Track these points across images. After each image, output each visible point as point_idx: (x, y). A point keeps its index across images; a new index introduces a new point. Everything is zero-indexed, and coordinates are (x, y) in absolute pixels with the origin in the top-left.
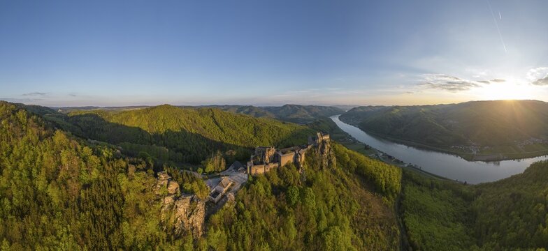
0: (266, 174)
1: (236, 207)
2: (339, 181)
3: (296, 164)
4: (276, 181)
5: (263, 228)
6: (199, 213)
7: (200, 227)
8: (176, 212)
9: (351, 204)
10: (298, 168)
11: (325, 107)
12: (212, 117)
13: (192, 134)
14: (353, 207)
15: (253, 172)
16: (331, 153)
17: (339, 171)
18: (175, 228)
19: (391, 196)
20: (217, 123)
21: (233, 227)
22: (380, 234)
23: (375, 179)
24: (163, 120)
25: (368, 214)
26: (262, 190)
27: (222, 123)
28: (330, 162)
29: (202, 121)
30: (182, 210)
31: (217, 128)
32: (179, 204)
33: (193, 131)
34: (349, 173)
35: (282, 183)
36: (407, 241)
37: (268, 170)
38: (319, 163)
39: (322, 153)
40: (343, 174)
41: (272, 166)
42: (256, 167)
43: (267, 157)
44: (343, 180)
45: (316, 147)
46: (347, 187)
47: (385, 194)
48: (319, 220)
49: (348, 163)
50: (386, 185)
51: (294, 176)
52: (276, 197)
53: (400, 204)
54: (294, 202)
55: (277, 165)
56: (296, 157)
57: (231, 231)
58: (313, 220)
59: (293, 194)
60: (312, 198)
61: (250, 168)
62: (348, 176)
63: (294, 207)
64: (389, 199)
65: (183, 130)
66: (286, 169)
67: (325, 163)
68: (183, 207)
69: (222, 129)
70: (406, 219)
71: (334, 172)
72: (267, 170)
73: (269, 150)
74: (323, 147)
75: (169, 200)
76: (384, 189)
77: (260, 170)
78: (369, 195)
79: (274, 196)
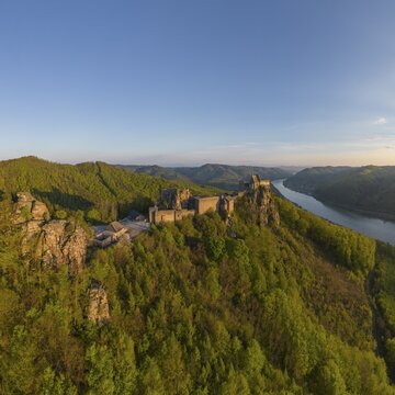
0: (176, 223)
1: (133, 249)
2: (283, 244)
3: (222, 212)
4: (192, 232)
5: (172, 273)
6: (78, 240)
7: (79, 260)
8: (44, 241)
9: (301, 272)
10: (224, 219)
11: (263, 169)
12: (99, 174)
13: (69, 196)
14: (305, 275)
15: (158, 219)
16: (273, 206)
17: (284, 231)
18: (42, 262)
19: (359, 272)
20: (105, 183)
21: (128, 267)
22: (344, 312)
23: (335, 247)
24: (28, 176)
25: (326, 288)
26: (170, 239)
27: (112, 183)
28: (271, 218)
29: (83, 179)
30: (53, 237)
31: (105, 188)
32: (49, 229)
33: (71, 192)
34: (297, 235)
35: (200, 236)
36: (383, 324)
37: (180, 218)
38: (255, 216)
39: (259, 204)
40: (289, 235)
41: (186, 213)
42: (162, 212)
43: (178, 202)
44: (290, 243)
45: (250, 194)
46: (296, 252)
47: (351, 267)
48: (254, 279)
49: (297, 222)
50: (352, 256)
51: (218, 229)
52: (191, 249)
53: (372, 283)
54: (217, 255)
55: (193, 212)
56: (221, 203)
57: (125, 272)
58: (245, 278)
59: (216, 245)
60: (245, 252)
61: (154, 214)
62: (298, 239)
63: (219, 261)
64: (357, 274)
65: (55, 189)
66: (206, 217)
67: (264, 218)
68: (54, 232)
69: (112, 192)
70: (381, 300)
71: (277, 233)
72: (177, 218)
73: (181, 192)
74: (261, 196)
75: (33, 227)
76: (349, 262)
77: (169, 217)
78: (328, 267)
79: (188, 248)
